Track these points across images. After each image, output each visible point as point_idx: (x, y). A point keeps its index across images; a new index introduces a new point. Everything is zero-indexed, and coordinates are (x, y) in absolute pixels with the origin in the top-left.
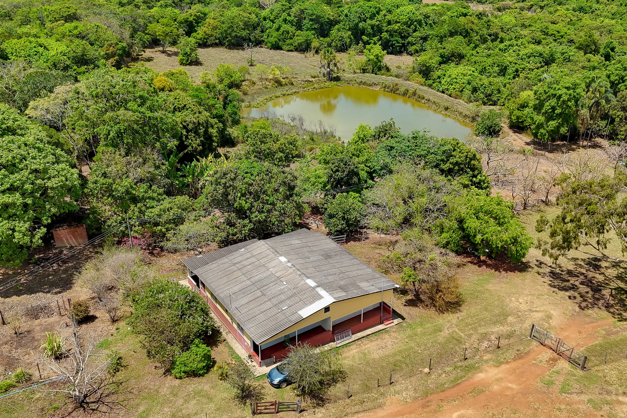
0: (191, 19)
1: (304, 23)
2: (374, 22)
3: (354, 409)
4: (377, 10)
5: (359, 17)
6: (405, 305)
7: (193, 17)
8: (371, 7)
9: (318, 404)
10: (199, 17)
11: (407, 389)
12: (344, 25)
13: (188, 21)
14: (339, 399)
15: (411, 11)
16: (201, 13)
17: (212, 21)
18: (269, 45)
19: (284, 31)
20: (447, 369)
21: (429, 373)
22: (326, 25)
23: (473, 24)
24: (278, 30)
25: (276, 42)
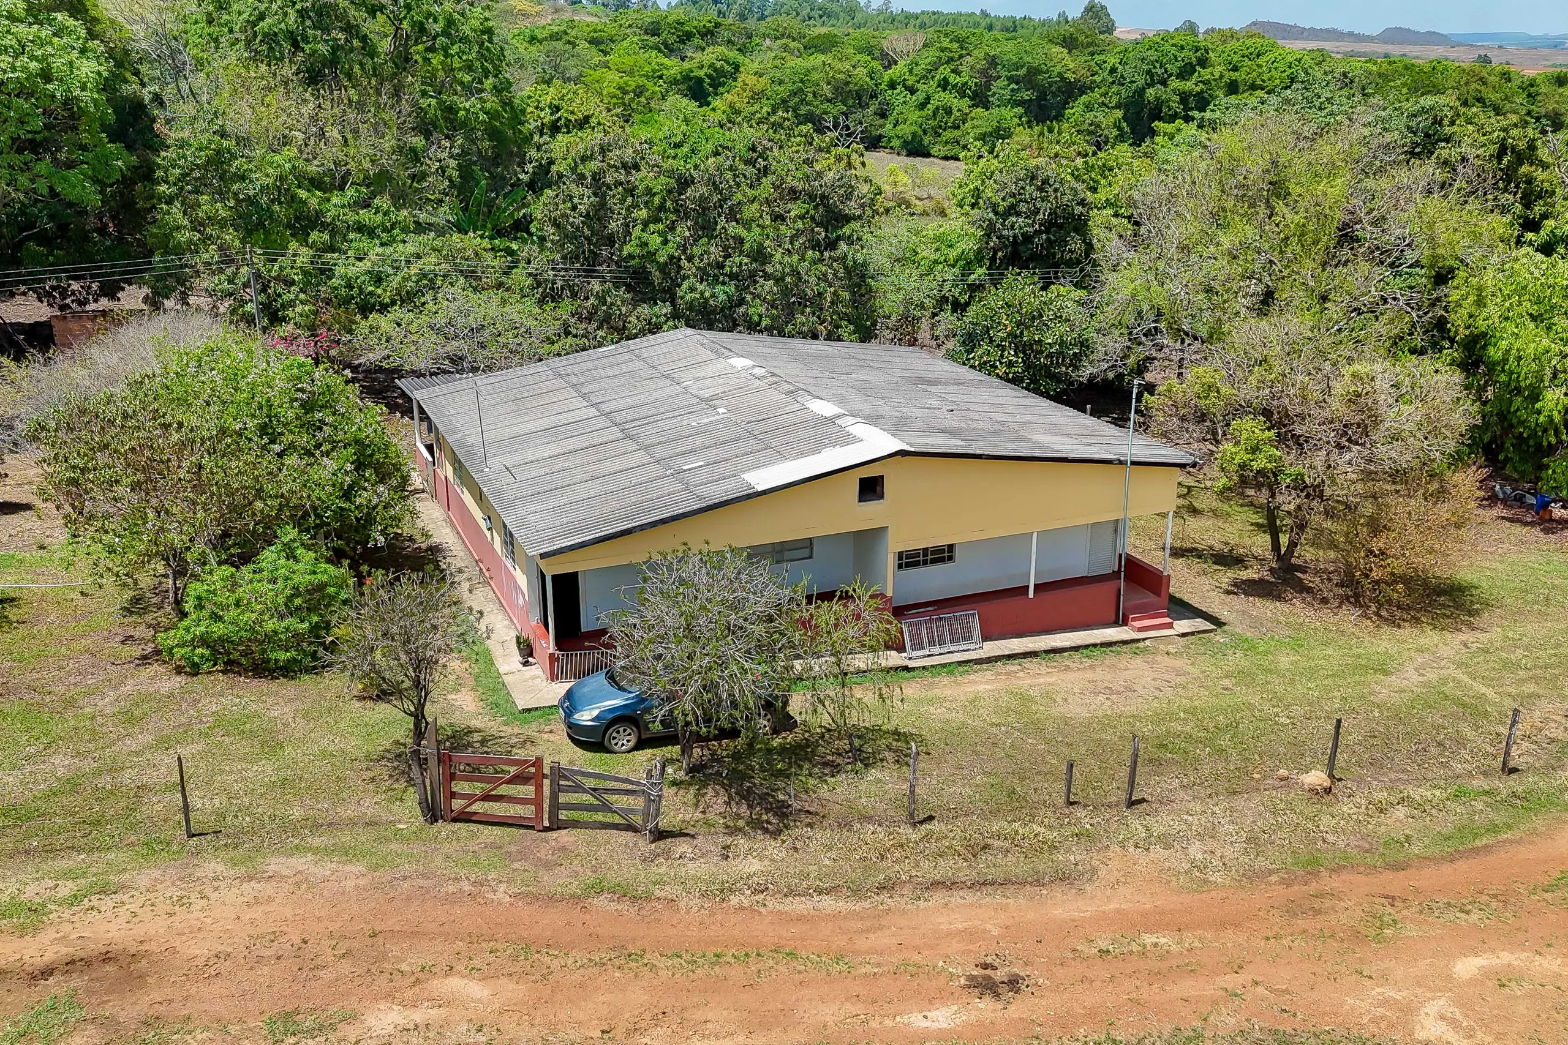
0: (701, 73)
1: (994, 89)
2: (1189, 85)
3: (929, 870)
4: (1199, 54)
5: (1149, 72)
6: (1229, 593)
7: (705, 70)
8: (1182, 48)
9: (756, 824)
10: (720, 72)
11: (1210, 833)
12: (1105, 95)
13: (690, 79)
14: (868, 819)
15: (1299, 61)
16: (728, 63)
17: (751, 80)
18: (896, 143)
19: (937, 108)
20: (1419, 793)
21: (1328, 791)
22: (1054, 95)
23: (1484, 83)
24: (922, 106)
25: (914, 134)
